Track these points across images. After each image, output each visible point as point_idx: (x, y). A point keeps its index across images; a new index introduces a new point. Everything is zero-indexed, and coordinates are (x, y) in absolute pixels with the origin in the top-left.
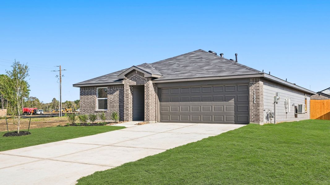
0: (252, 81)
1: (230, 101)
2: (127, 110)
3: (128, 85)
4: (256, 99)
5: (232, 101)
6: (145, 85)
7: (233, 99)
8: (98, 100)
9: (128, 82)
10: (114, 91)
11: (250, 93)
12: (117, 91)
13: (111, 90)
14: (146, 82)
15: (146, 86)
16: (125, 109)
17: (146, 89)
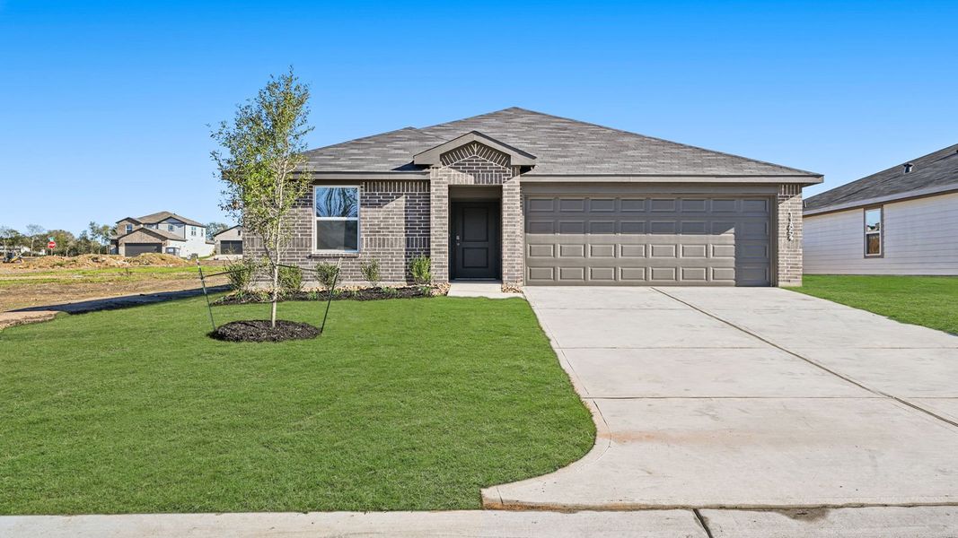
0: (785, 191)
1: (722, 235)
2: (440, 253)
3: (444, 183)
4: (794, 230)
5: (729, 236)
6: (505, 186)
7: (732, 230)
8: (318, 222)
9: (445, 175)
10: (388, 199)
11: (781, 217)
12: (397, 198)
13: (373, 196)
14: (508, 179)
15: (506, 190)
16: (435, 249)
17: (506, 197)
